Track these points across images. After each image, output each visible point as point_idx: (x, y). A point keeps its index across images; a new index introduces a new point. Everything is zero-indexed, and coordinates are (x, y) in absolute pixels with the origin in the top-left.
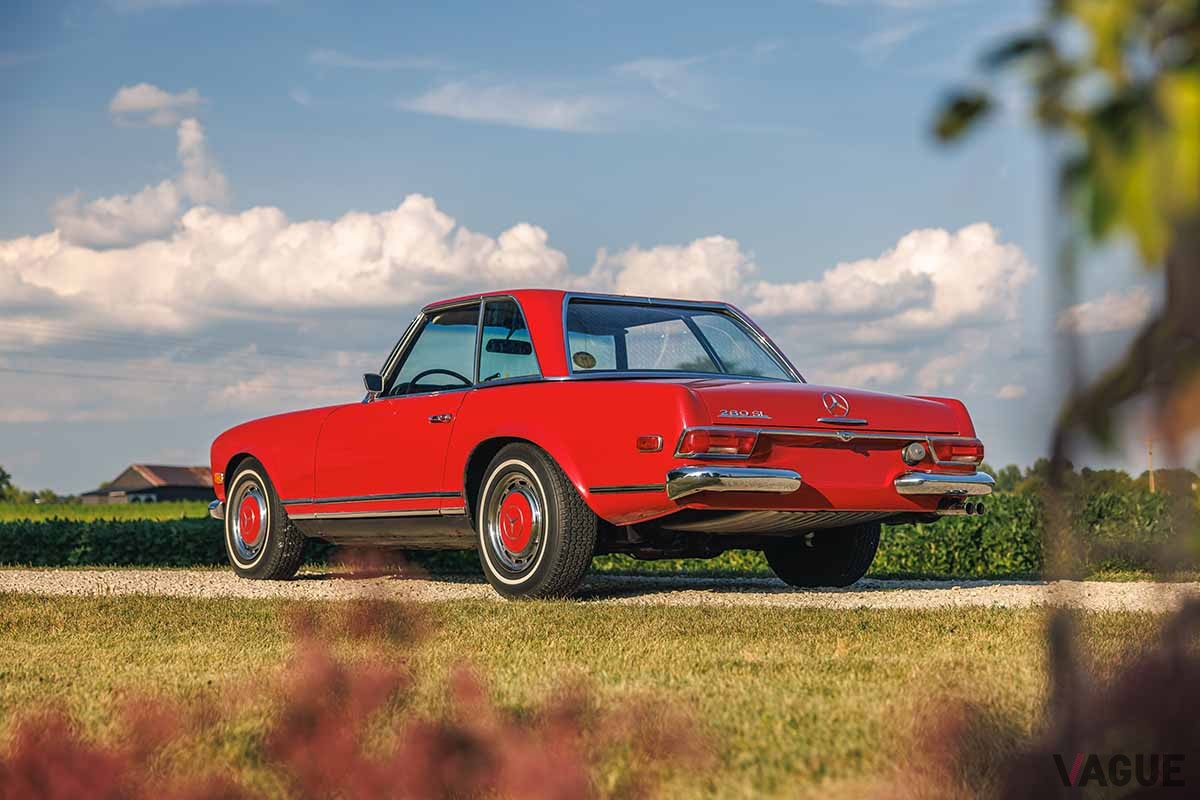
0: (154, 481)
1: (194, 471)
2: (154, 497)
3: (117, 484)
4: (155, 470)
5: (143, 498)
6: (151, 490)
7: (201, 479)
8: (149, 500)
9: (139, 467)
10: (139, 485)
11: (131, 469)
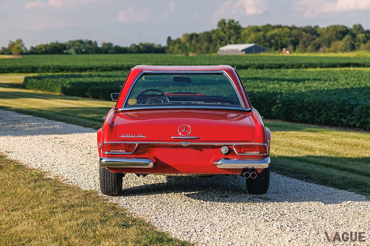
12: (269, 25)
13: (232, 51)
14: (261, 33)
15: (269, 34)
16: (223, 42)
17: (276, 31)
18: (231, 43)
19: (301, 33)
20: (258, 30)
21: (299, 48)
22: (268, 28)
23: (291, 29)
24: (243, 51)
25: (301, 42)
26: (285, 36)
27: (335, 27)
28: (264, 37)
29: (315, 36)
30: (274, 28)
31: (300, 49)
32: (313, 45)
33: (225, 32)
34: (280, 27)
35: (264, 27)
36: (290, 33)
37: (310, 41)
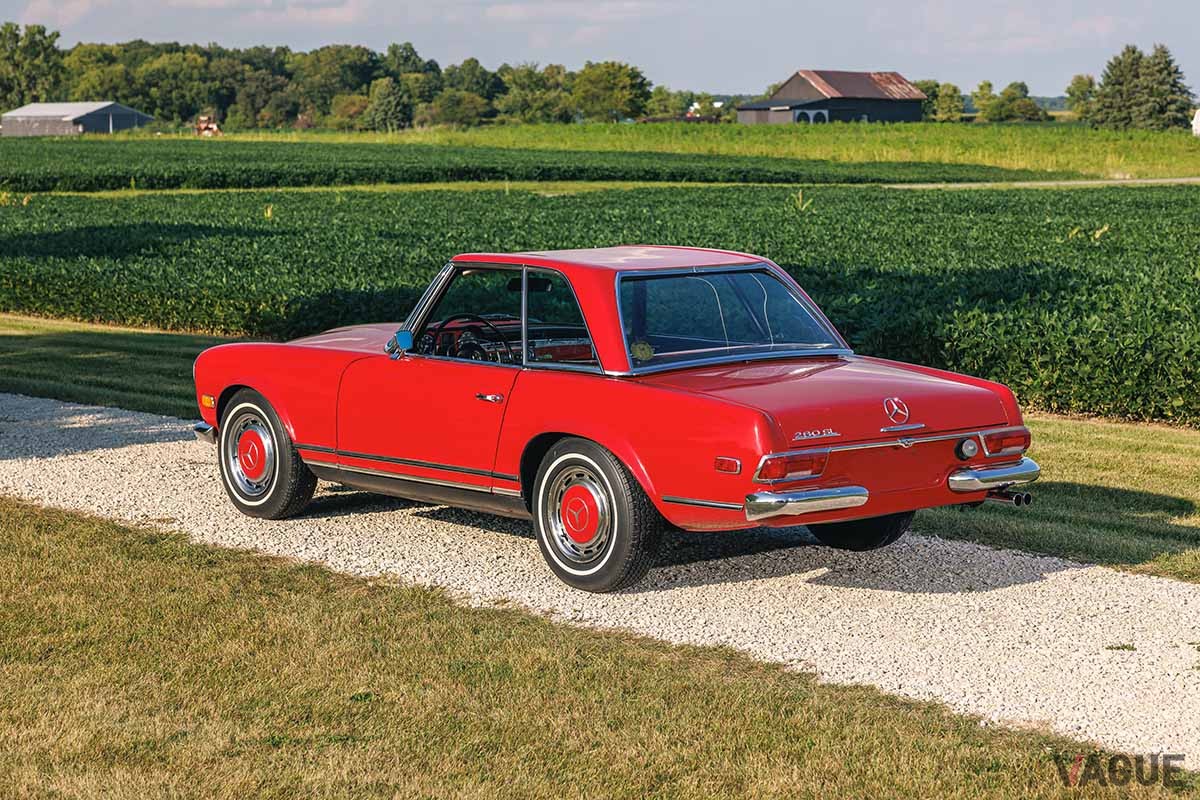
0: (827, 92)
1: (876, 77)
2: (825, 112)
3: (781, 96)
4: (826, 76)
5: (811, 113)
6: (824, 103)
7: (886, 89)
8: (819, 118)
9: (807, 72)
10: (807, 99)
11: (797, 74)
12: (141, 43)
13: (44, 121)
14: (120, 67)
15: (142, 70)
16: (13, 96)
17: (163, 61)
18: (36, 99)
19: (239, 68)
20: (107, 57)
21: (235, 112)
22: (137, 51)
23: (209, 54)
24: (76, 122)
25: (240, 97)
26: (191, 79)
27: (339, 52)
28: (129, 79)
29: (281, 79)
30: (157, 51)
31: (240, 117)
32: (279, 106)
33: (16, 65)
34: (173, 48)
35: (126, 48)
36: (206, 67)
37: (268, 92)
